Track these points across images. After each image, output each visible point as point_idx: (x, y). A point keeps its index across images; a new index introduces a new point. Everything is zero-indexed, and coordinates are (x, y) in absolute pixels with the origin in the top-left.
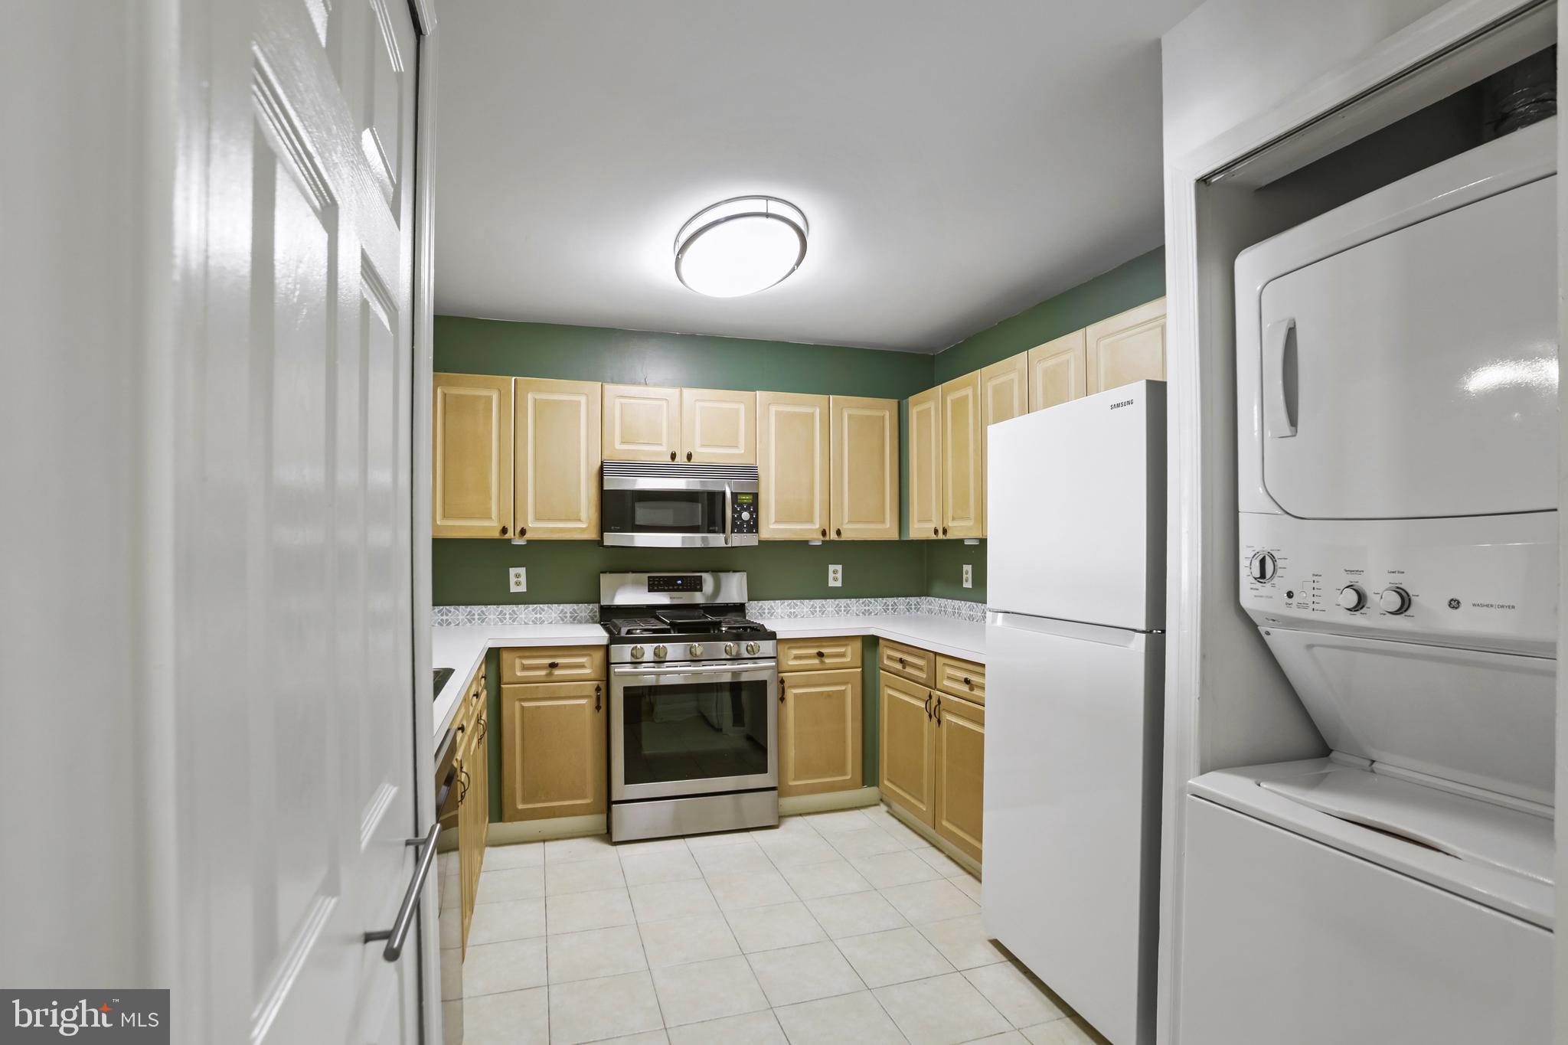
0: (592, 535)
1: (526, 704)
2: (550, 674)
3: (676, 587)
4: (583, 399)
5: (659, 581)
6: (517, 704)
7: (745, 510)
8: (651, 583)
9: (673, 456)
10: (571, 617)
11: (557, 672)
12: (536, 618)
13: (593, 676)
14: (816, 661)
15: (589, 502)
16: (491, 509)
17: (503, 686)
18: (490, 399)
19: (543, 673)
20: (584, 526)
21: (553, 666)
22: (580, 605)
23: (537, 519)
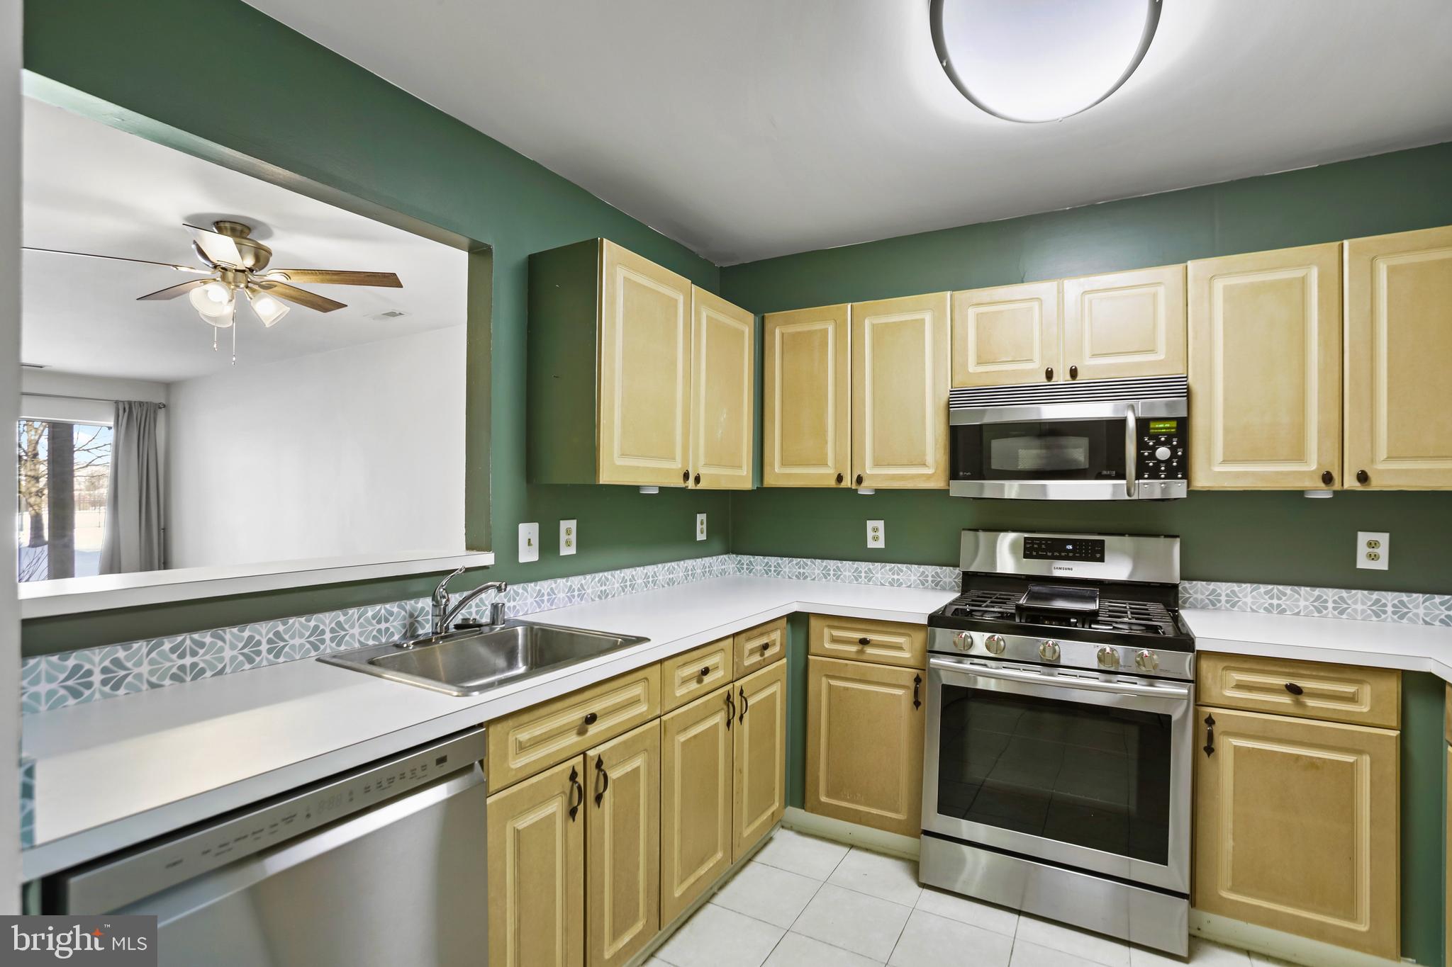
0: (938, 483)
1: (834, 682)
2: (861, 652)
3: (1063, 554)
4: (928, 317)
5: (1040, 545)
6: (824, 679)
7: (1163, 444)
8: (1028, 546)
9: (1049, 375)
10: (932, 582)
11: (870, 650)
12: (893, 579)
13: (912, 663)
14: (1286, 700)
15: (936, 441)
16: (827, 454)
17: (810, 657)
18: (826, 331)
19: (854, 649)
20: (930, 471)
21: (864, 642)
22: (944, 568)
23: (877, 464)
